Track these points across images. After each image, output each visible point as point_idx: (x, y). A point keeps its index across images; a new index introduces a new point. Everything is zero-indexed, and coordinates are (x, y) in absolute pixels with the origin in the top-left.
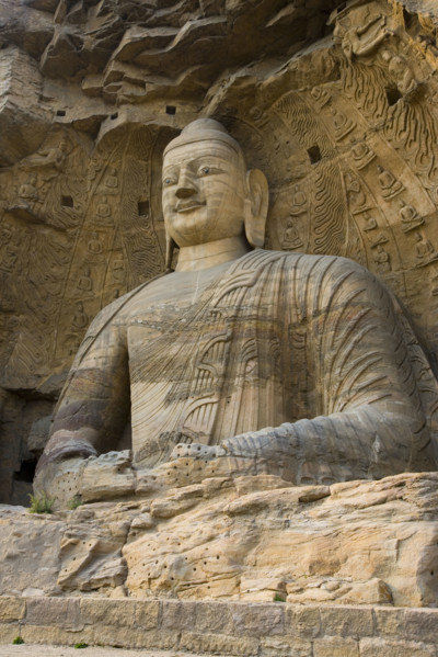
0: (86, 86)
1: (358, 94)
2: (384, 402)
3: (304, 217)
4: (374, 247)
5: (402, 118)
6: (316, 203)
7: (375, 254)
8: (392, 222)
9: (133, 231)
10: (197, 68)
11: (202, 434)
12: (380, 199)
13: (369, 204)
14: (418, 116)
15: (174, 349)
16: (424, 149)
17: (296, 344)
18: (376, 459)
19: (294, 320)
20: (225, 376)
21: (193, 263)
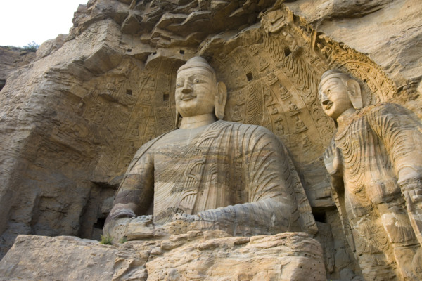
0: (142, 38)
1: (271, 50)
2: (278, 197)
3: (243, 106)
4: (276, 122)
5: (291, 62)
6: (249, 100)
7: (277, 125)
8: (285, 111)
9: (160, 108)
10: (195, 33)
11: (188, 209)
12: (280, 99)
13: (274, 102)
14: (298, 62)
15: (177, 167)
16: (301, 78)
17: (236, 167)
18: (273, 225)
19: (236, 155)
20: (201, 181)
21: (188, 125)
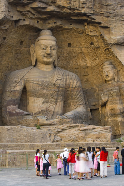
1: (85, 39)
3: (63, 57)
4: (76, 69)
5: (92, 48)
6: (66, 55)
7: (75, 70)
8: (81, 65)
9: (17, 48)
11: (52, 111)
12: (80, 59)
13: (78, 60)
14: (95, 50)
15: (45, 91)
16: (94, 56)
17: (66, 92)
18: (84, 118)
20: (57, 99)
21: (45, 69)
